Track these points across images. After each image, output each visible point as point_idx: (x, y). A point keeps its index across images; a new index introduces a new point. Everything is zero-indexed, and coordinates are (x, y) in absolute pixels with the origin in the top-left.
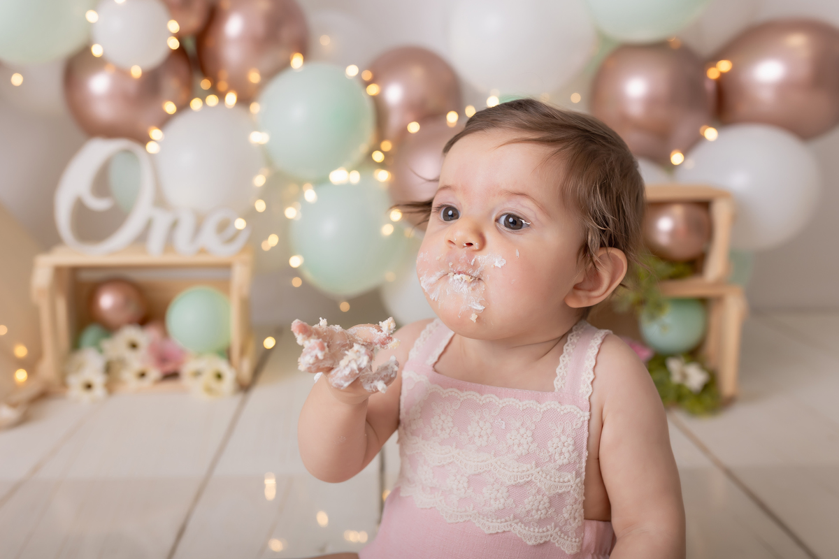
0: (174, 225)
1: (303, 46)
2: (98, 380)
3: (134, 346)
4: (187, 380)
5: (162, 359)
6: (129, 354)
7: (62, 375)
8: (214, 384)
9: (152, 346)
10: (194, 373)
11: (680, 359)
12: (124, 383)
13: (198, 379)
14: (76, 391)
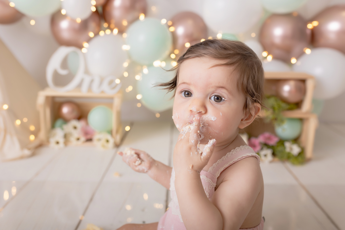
0: (92, 81)
1: (145, 11)
2: (61, 140)
3: (75, 128)
4: (95, 142)
5: (86, 133)
6: (73, 131)
7: (48, 138)
8: (106, 144)
9: (82, 128)
10: (98, 139)
11: (290, 142)
12: (71, 142)
13: (100, 142)
14: (53, 144)
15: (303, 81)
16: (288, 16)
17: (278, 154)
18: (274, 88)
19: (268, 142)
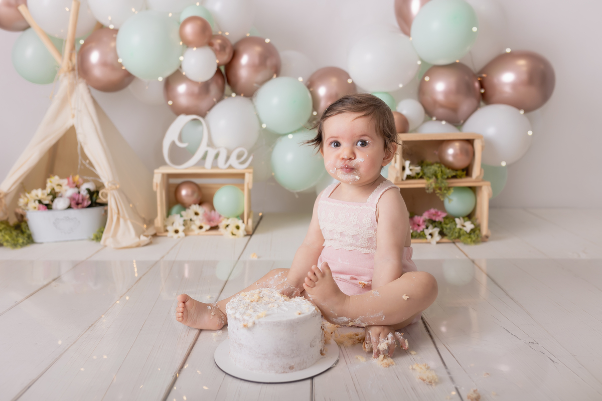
0: (217, 156)
2: (181, 229)
3: (196, 214)
4: (222, 230)
5: (209, 220)
6: (194, 218)
7: (165, 226)
8: (235, 231)
9: (205, 214)
10: (225, 226)
11: (462, 219)
12: (192, 230)
13: (228, 228)
14: (171, 233)
15: (470, 142)
16: (453, 67)
17: (447, 234)
18: (437, 153)
19: (434, 218)
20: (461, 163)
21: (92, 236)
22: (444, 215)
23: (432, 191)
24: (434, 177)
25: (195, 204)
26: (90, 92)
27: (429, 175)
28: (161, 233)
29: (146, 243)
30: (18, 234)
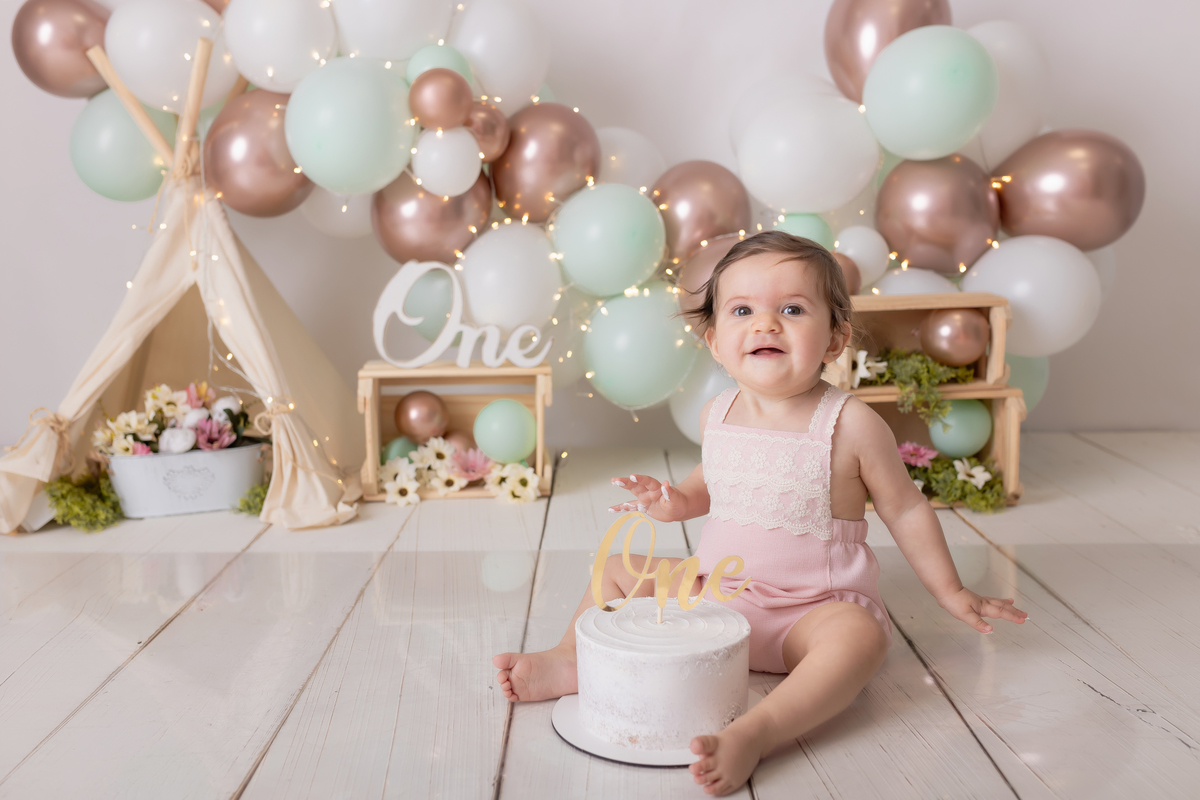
0: (481, 340)
1: (594, 168)
2: (412, 486)
3: (440, 456)
4: (491, 486)
5: (467, 468)
6: (437, 464)
7: (380, 482)
8: (519, 490)
9: (457, 457)
10: (498, 480)
11: (965, 461)
12: (432, 489)
13: (503, 484)
14: (392, 496)
15: (983, 312)
16: (942, 163)
17: (939, 491)
18: (917, 333)
19: (913, 461)
20: (966, 353)
21: (239, 504)
22: (932, 455)
23: (910, 408)
24: (914, 383)
25: (436, 437)
26: (226, 218)
27: (904, 378)
28: (373, 495)
29: (350, 516)
30: (95, 502)
